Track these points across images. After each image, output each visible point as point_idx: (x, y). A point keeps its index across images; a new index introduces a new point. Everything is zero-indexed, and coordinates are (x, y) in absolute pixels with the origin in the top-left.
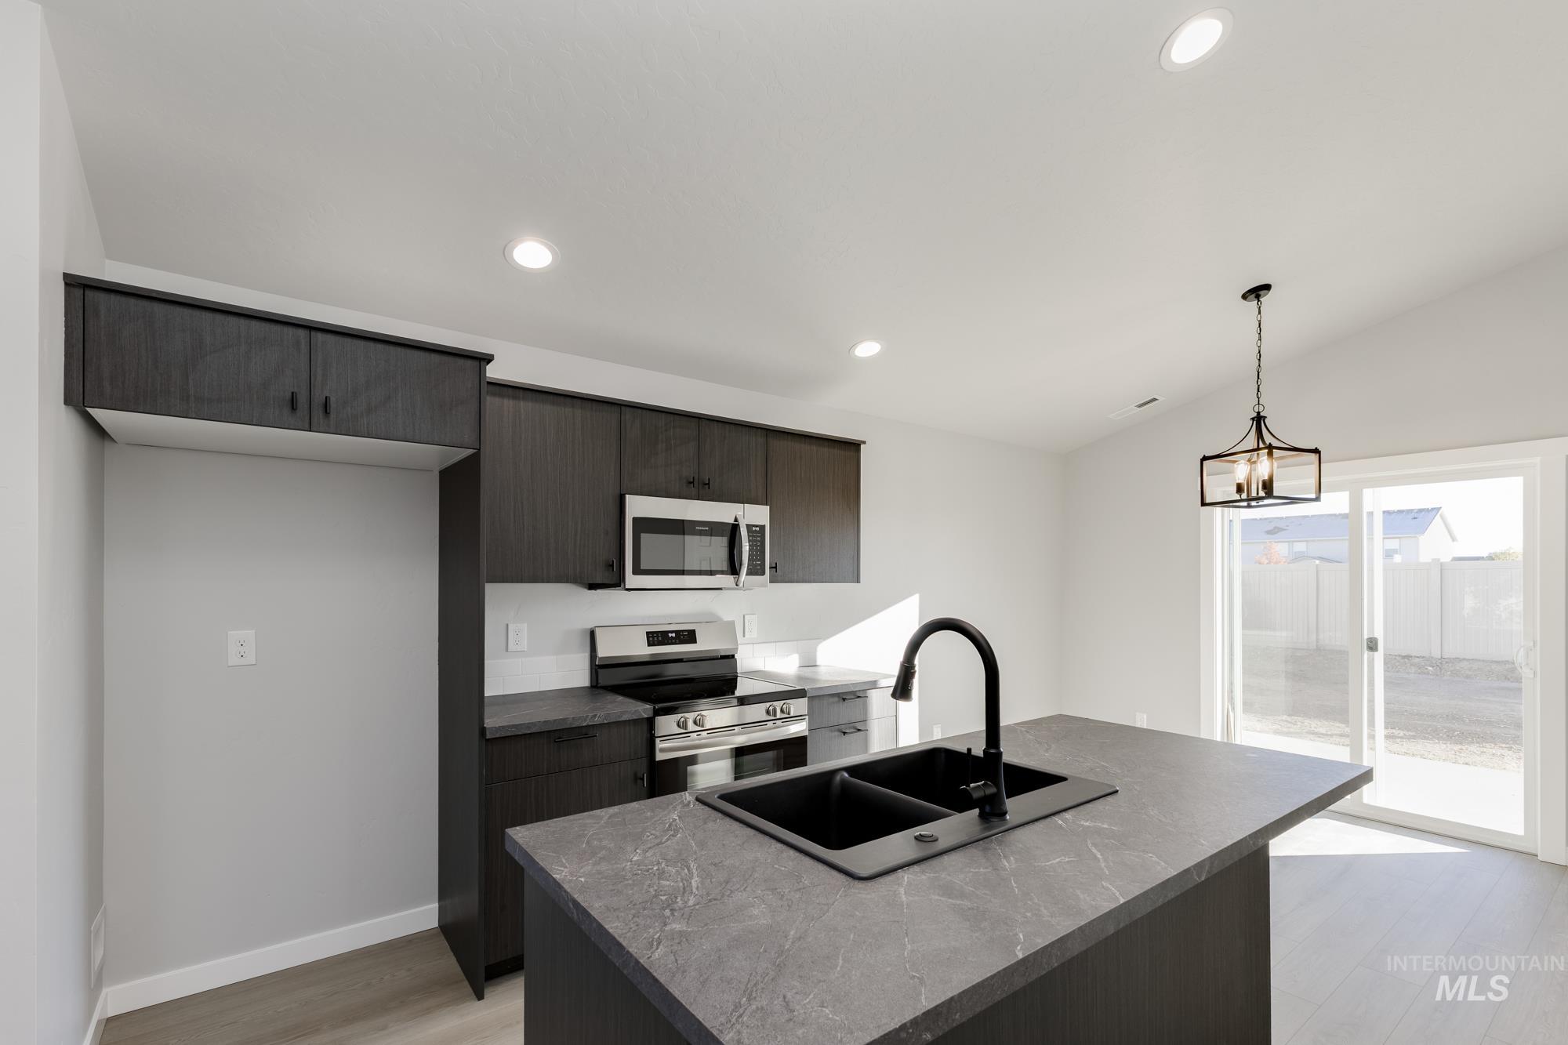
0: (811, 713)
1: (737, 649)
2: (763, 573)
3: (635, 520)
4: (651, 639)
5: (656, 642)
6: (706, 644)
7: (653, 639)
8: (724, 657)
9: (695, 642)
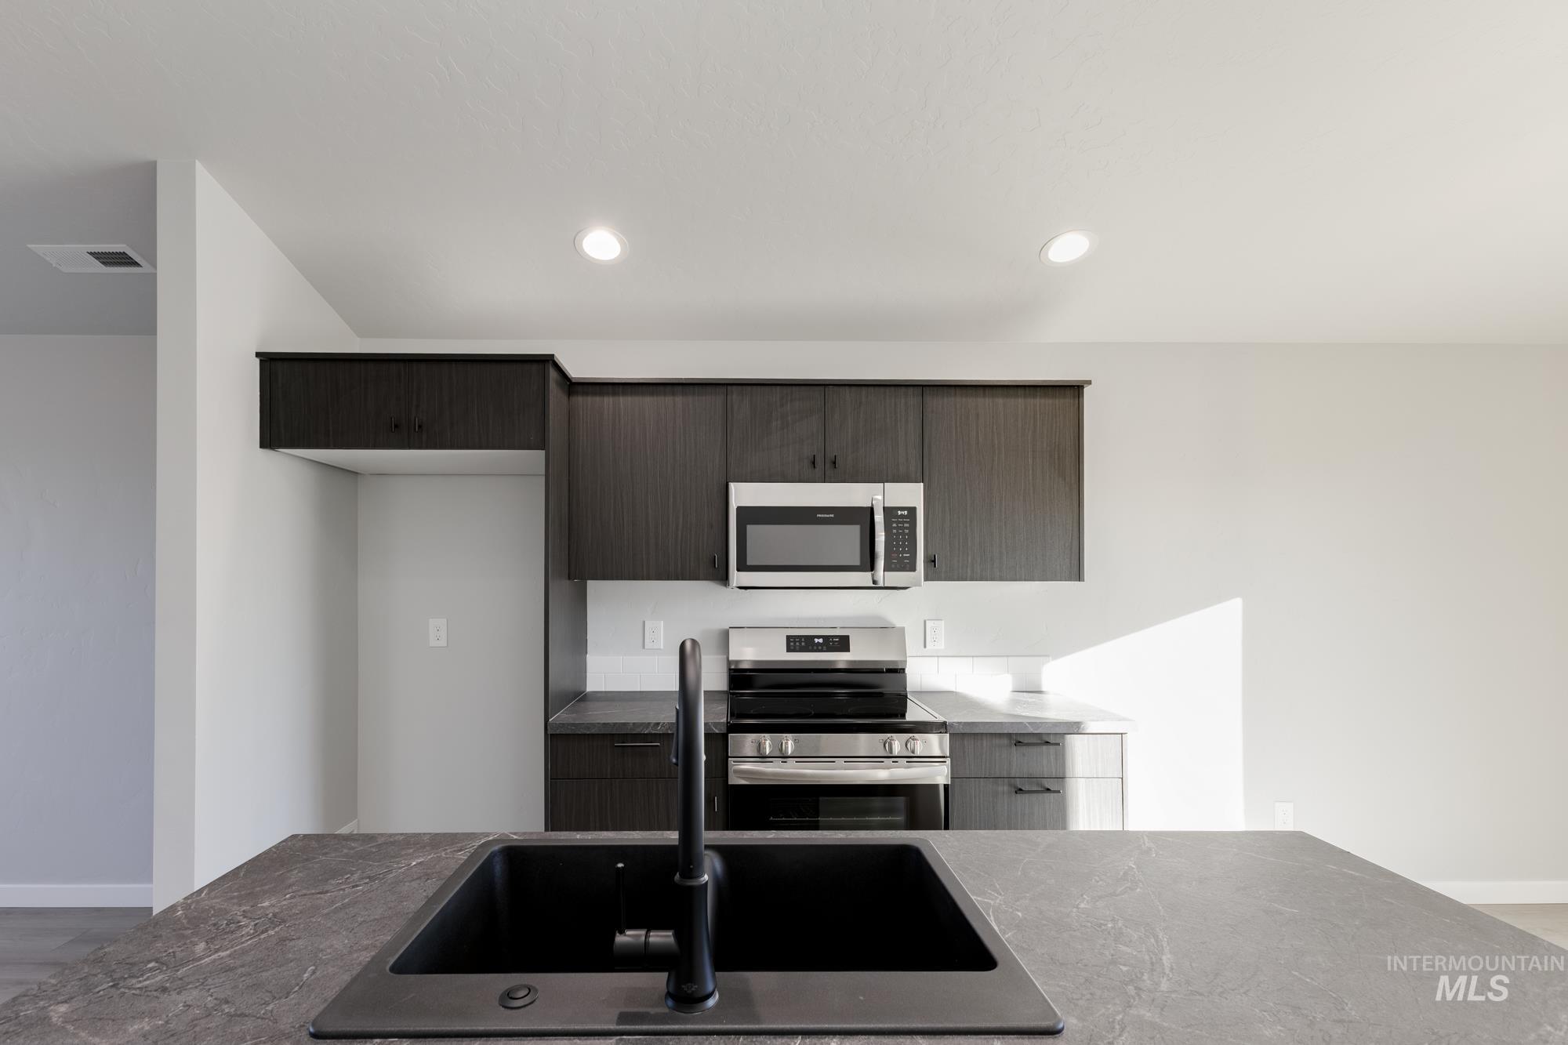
0: (954, 755)
1: (906, 661)
2: (913, 568)
3: (740, 509)
4: (792, 644)
5: (797, 648)
6: (860, 652)
7: (795, 644)
8: (890, 671)
9: (848, 650)
